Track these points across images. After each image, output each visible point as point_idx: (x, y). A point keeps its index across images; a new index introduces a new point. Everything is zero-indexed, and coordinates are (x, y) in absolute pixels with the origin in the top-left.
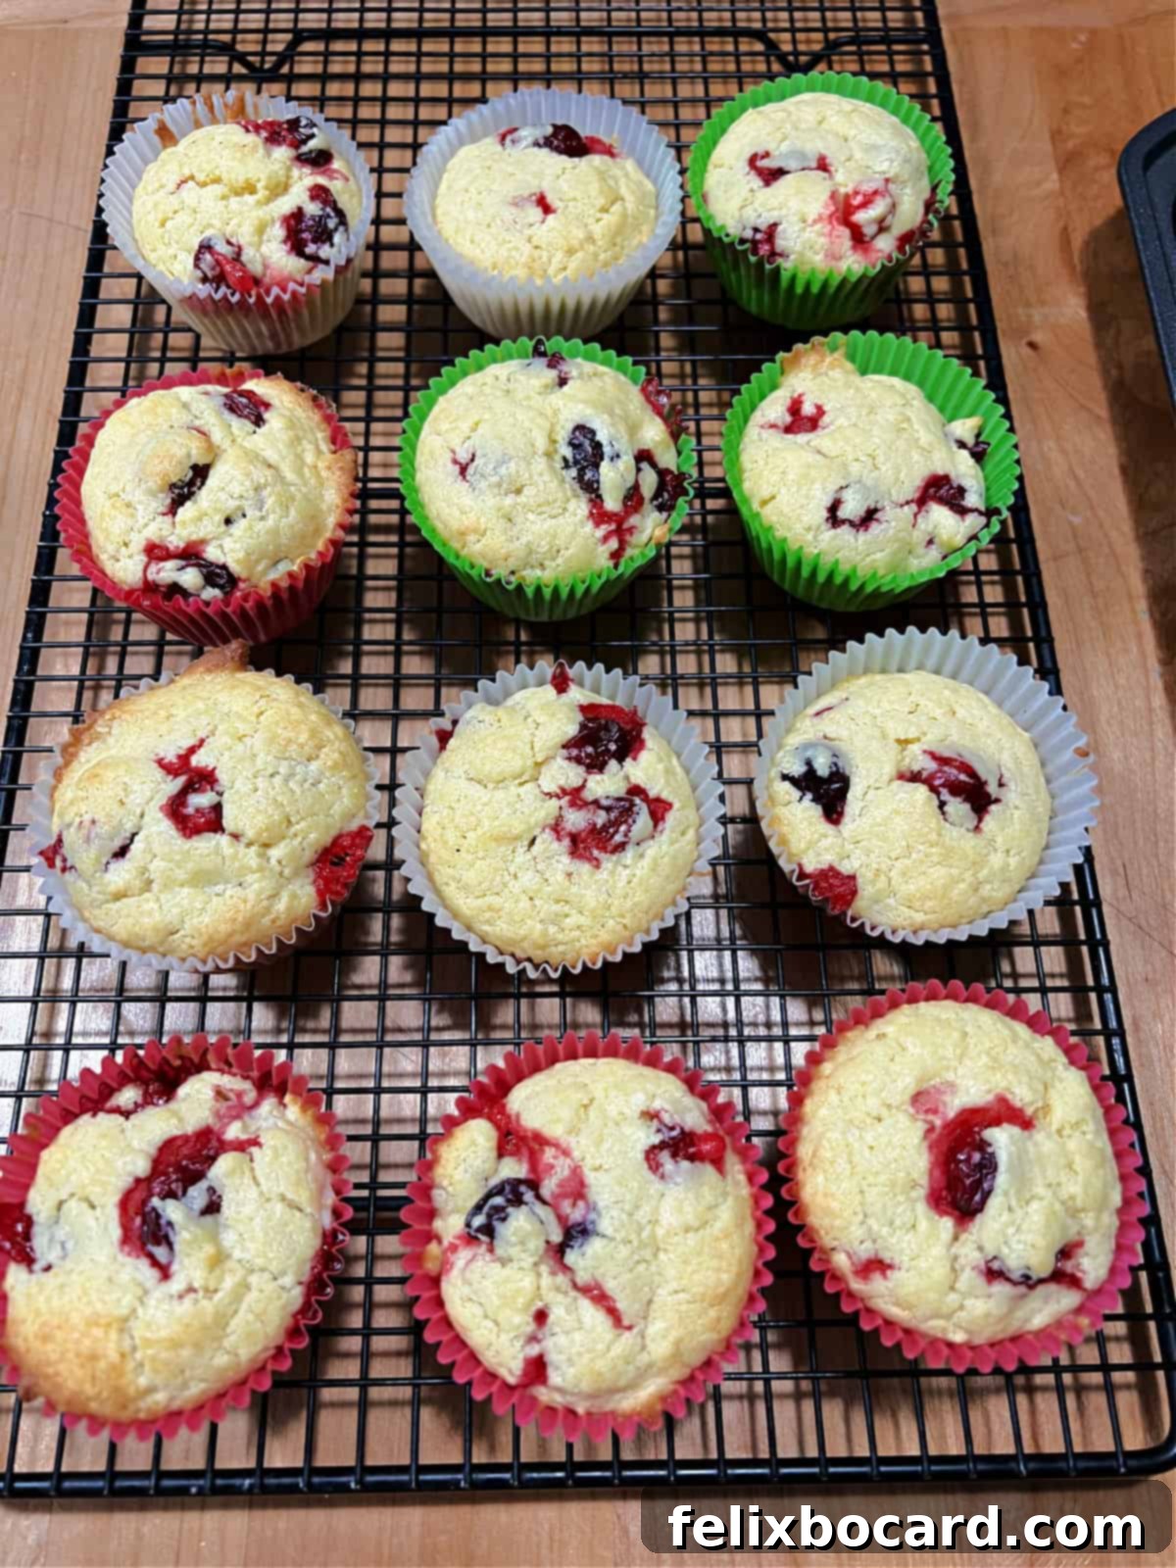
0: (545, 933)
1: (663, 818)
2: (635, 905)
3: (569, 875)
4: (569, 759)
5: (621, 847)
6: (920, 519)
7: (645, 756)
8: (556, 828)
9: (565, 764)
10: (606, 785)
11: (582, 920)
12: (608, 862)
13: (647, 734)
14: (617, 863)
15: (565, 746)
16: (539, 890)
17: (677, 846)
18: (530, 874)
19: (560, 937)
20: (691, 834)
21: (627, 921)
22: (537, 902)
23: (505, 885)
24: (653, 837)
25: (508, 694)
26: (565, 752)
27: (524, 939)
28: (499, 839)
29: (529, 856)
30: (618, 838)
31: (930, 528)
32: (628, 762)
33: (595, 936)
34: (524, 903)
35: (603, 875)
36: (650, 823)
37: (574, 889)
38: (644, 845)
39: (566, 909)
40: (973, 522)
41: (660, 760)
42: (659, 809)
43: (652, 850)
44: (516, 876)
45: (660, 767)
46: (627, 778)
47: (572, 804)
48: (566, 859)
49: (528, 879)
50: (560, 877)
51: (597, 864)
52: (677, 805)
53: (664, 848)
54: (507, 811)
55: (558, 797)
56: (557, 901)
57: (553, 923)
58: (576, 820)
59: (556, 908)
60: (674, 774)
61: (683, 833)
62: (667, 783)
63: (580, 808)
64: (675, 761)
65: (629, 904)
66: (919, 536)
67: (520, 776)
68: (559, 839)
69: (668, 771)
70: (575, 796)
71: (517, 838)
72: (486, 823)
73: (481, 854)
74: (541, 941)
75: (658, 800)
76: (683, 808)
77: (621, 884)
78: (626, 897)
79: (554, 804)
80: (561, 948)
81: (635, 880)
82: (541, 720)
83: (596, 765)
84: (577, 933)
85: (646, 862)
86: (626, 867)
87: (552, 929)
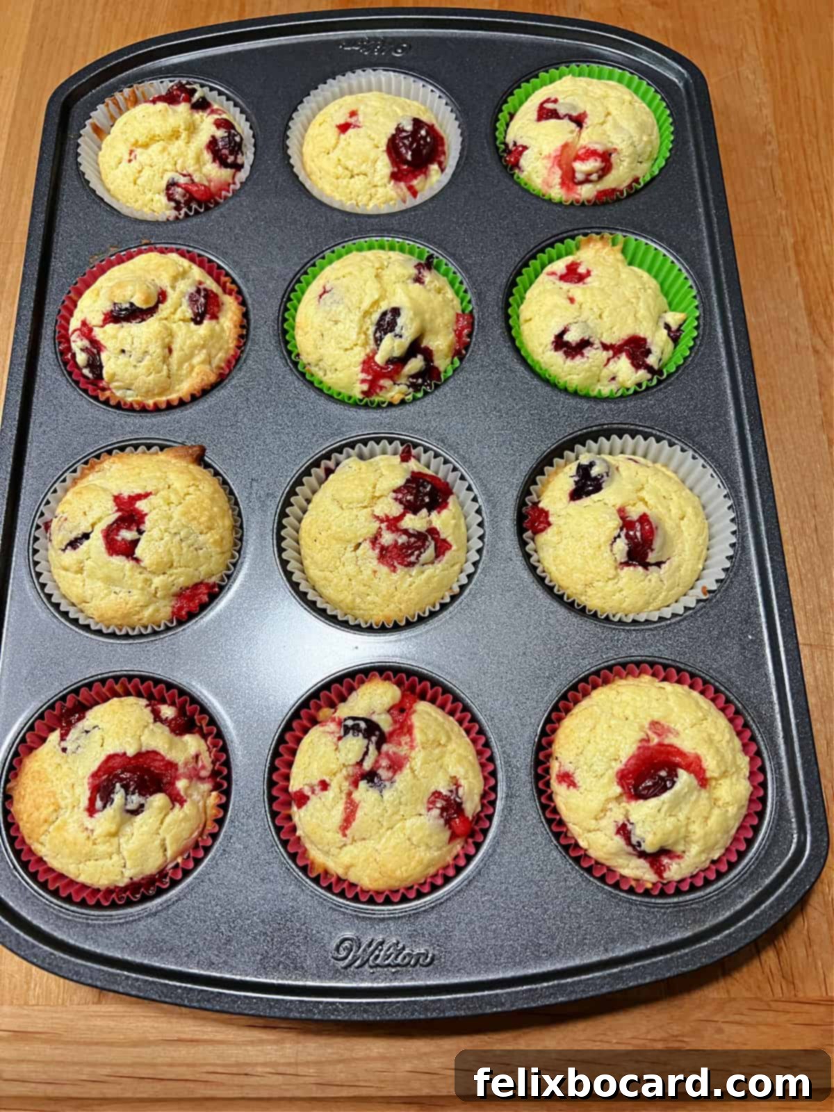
0: (353, 601)
1: (443, 554)
2: (409, 599)
3: (375, 572)
4: (396, 499)
5: (411, 564)
6: (611, 362)
7: (445, 513)
8: (375, 540)
9: (392, 501)
10: (413, 522)
11: (377, 600)
12: (401, 570)
13: (451, 500)
14: (406, 574)
15: (395, 491)
16: (354, 576)
17: (446, 572)
18: (352, 566)
19: (362, 606)
20: (457, 568)
21: (402, 607)
22: (353, 582)
23: (337, 568)
24: (432, 563)
25: (372, 455)
26: (394, 495)
27: (341, 601)
28: (338, 540)
29: (353, 554)
30: (413, 559)
31: (615, 370)
32: (434, 514)
33: (382, 611)
34: (345, 581)
35: (395, 577)
36: (433, 554)
37: (376, 581)
38: (426, 566)
39: (369, 591)
40: (642, 374)
41: (454, 518)
42: (442, 547)
43: (430, 570)
44: (344, 565)
45: (453, 522)
46: (430, 522)
47: (389, 528)
48: (375, 562)
49: (351, 569)
50: (369, 572)
51: (394, 570)
52: (454, 548)
53: (438, 571)
54: (347, 524)
55: (382, 521)
56: (365, 585)
57: (359, 596)
58: (388, 538)
59: (363, 589)
60: (459, 529)
61: (453, 566)
62: (453, 533)
63: (393, 532)
64: (462, 520)
65: (406, 597)
66: (606, 373)
67: (362, 502)
68: (373, 549)
69: (457, 526)
70: (393, 523)
71: (349, 541)
72: (334, 528)
73: (326, 546)
74: (351, 606)
75: (444, 541)
76: (458, 550)
77: (406, 585)
78: (406, 593)
79: (377, 524)
80: (362, 612)
81: (414, 586)
82: (385, 472)
83: (413, 508)
84: (371, 606)
85: (424, 576)
86: (411, 576)
87: (358, 600)
